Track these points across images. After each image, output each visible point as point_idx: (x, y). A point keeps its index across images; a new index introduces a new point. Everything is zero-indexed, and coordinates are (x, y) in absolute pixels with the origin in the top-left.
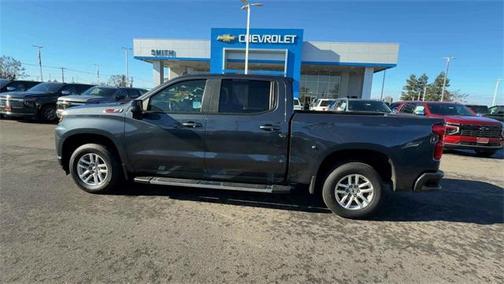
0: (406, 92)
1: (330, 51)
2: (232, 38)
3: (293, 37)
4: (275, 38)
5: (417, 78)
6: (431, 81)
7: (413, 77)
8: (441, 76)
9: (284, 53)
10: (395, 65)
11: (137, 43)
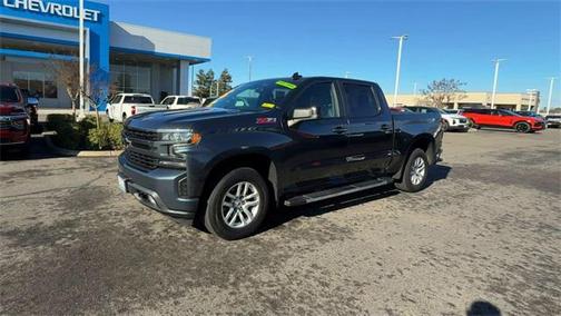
0: (197, 86)
1: (143, 38)
3: (96, 13)
4: (67, 10)
5: (205, 73)
6: (217, 77)
7: (201, 71)
8: (225, 72)
10: (209, 60)
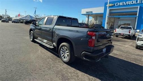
2: (113, 5)
9: (138, 7)
11: (83, 10)
